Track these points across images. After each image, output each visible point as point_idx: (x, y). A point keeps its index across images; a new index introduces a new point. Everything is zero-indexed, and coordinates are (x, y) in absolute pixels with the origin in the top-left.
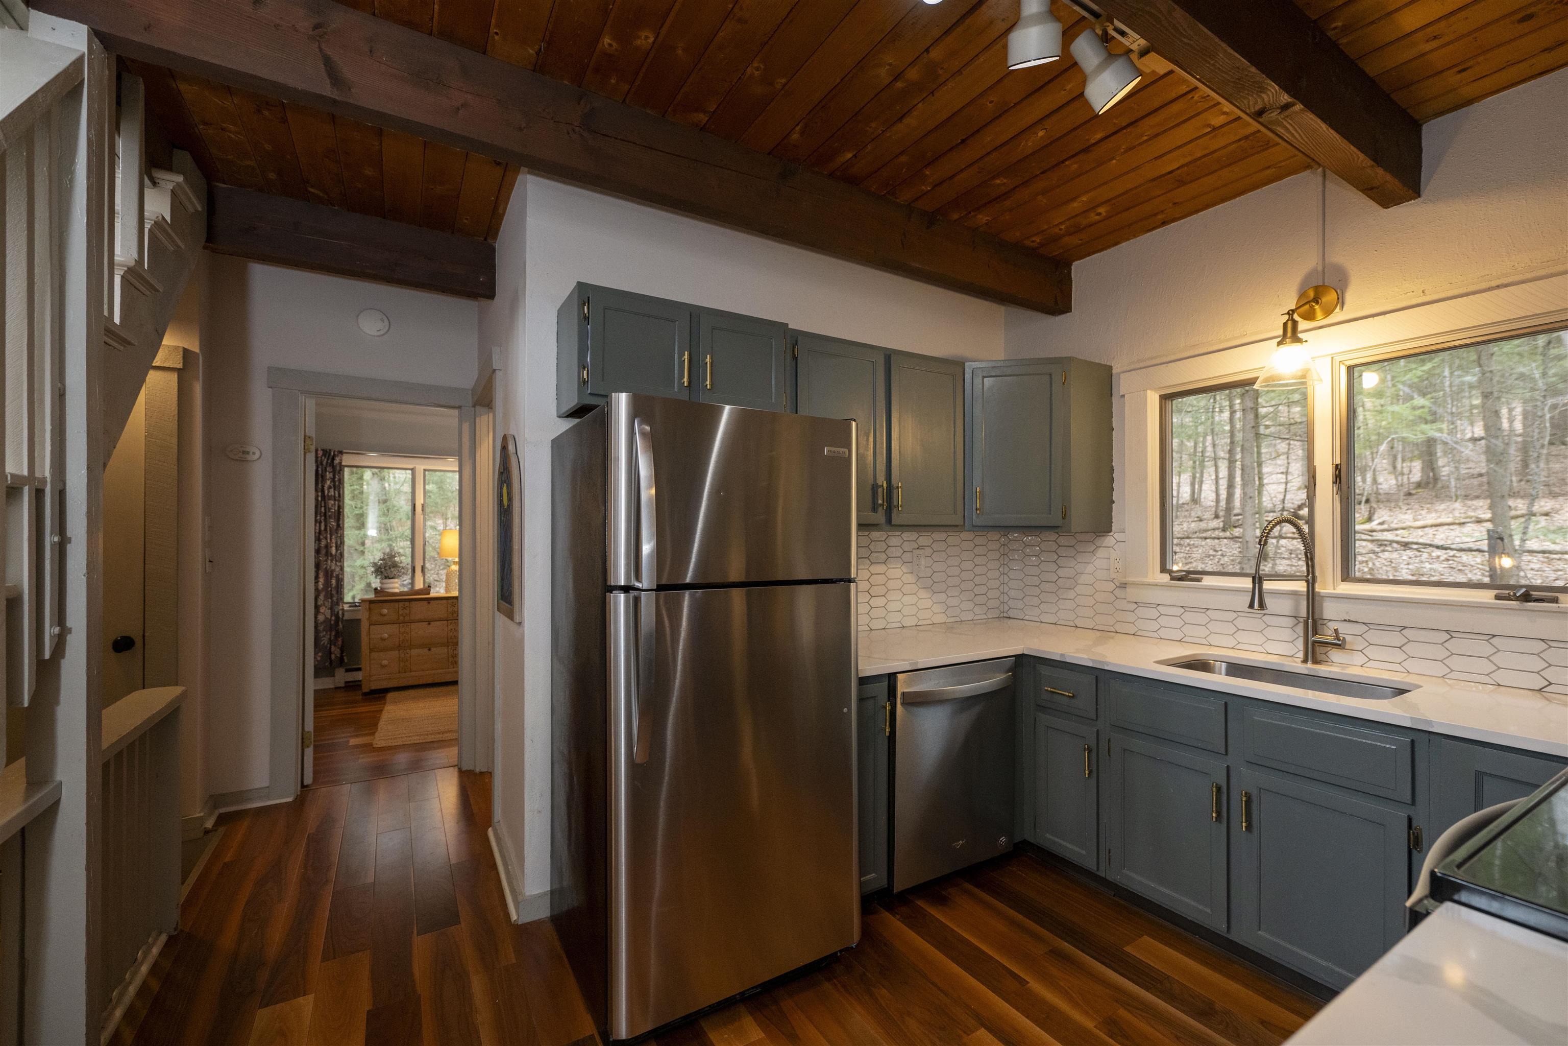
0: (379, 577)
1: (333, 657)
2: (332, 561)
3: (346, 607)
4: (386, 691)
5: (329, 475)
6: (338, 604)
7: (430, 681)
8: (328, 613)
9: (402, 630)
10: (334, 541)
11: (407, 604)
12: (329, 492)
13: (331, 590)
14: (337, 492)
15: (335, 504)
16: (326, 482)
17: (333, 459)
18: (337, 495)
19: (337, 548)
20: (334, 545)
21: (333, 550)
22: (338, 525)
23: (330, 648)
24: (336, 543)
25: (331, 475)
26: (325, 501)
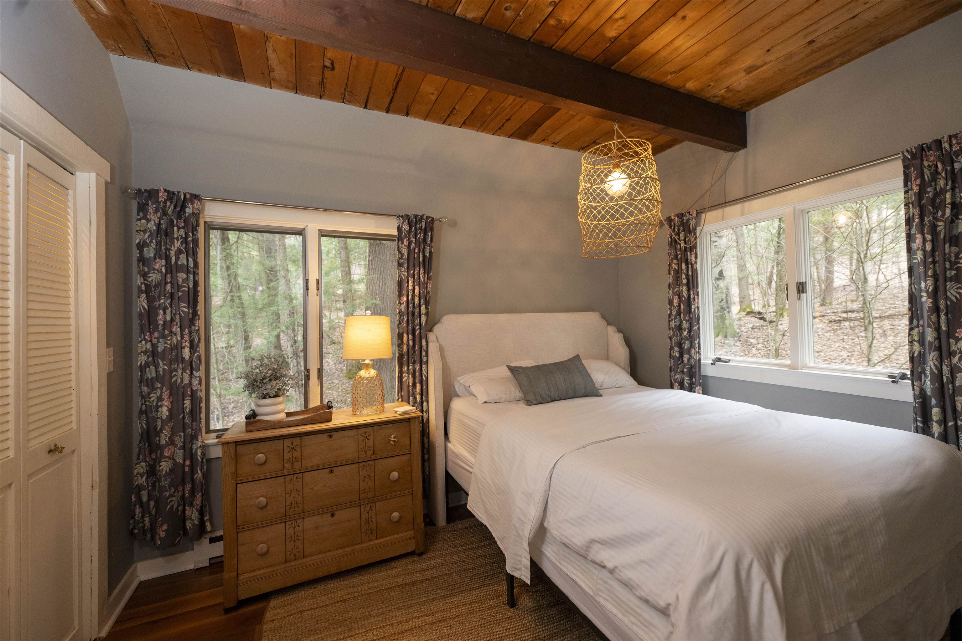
0: (254, 395)
1: (189, 524)
2: (184, 370)
3: (211, 440)
4: (266, 597)
5: (178, 233)
6: (194, 437)
7: (333, 570)
8: (179, 455)
9: (289, 487)
10: (186, 337)
11: (296, 441)
12: (177, 259)
13: (184, 418)
14: (191, 260)
15: (188, 278)
16: (172, 243)
17: (183, 207)
18: (191, 265)
19: (193, 347)
20: (187, 344)
21: (186, 353)
22: (195, 313)
23: (184, 510)
24: (191, 342)
25: (182, 232)
26: (171, 273)
